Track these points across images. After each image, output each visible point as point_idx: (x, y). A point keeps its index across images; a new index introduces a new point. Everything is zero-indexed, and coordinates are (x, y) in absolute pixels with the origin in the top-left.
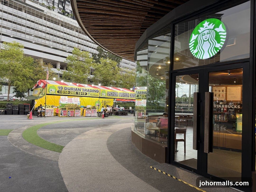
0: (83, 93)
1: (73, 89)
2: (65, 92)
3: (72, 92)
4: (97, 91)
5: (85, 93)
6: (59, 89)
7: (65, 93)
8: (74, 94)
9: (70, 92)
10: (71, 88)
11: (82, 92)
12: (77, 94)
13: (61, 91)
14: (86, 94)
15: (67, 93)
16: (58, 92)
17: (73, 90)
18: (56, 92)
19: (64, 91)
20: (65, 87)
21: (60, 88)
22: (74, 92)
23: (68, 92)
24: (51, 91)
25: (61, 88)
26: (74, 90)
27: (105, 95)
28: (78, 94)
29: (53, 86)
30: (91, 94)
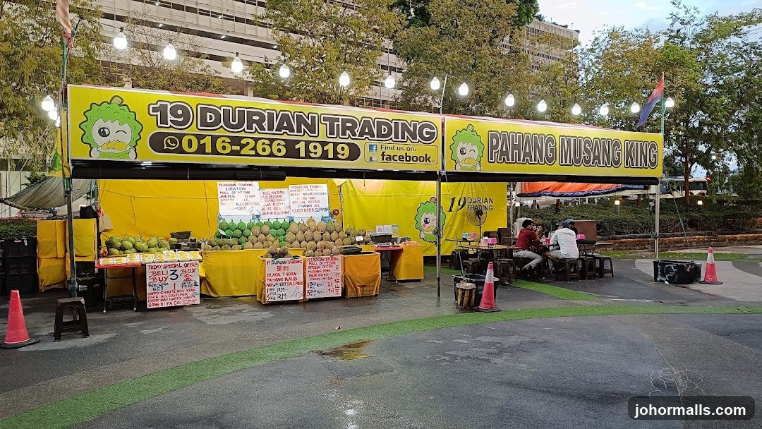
0: (330, 147)
1: (260, 123)
2: (207, 141)
3: (256, 140)
4: (426, 130)
5: (346, 147)
6: (164, 121)
7: (208, 150)
8: (272, 155)
9: (244, 142)
10: (250, 114)
11: (324, 144)
12: (292, 152)
13: (181, 137)
14: (355, 153)
15: (219, 148)
16: (157, 143)
17: (265, 124)
18: (145, 144)
19: (199, 137)
20: (204, 111)
21: (170, 117)
22: (272, 140)
23: (231, 144)
24: (99, 140)
25: (173, 114)
26: (271, 128)
27: (475, 155)
28: (302, 154)
29: (117, 100)
30: (388, 152)
